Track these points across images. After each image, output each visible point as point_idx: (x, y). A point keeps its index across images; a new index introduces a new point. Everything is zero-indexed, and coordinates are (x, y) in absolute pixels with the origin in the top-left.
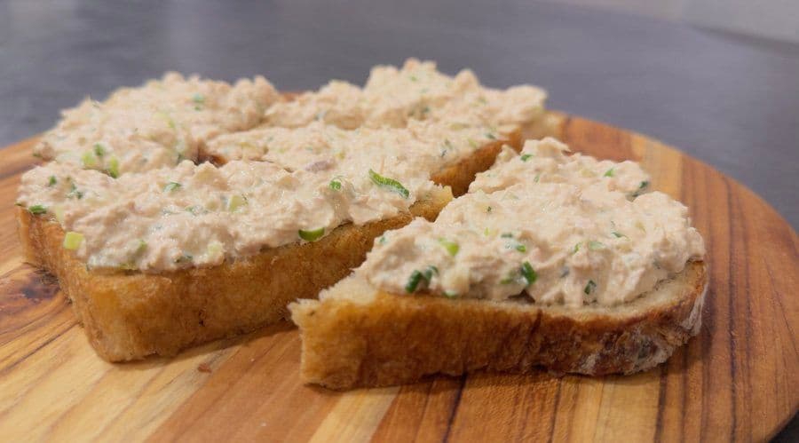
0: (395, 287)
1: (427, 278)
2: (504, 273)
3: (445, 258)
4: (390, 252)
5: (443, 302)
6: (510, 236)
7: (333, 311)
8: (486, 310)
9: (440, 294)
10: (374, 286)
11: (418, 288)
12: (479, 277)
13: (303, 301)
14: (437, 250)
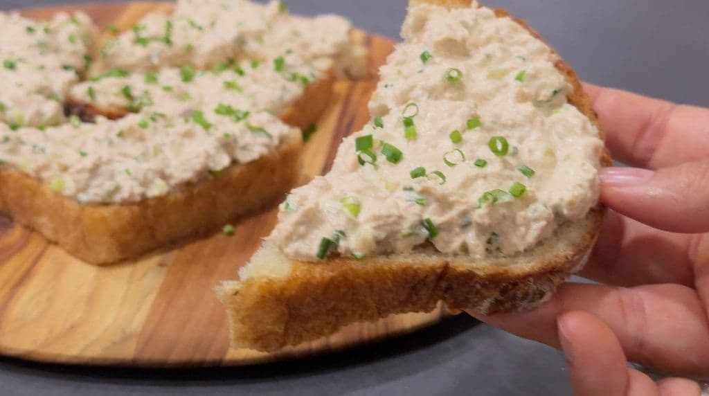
0: (307, 256)
1: (336, 242)
2: (405, 228)
3: (349, 220)
4: (298, 224)
5: (354, 265)
6: (411, 189)
7: (255, 289)
8: (394, 267)
9: (349, 255)
10: (287, 256)
11: (328, 253)
12: (382, 235)
13: (225, 283)
14: (340, 212)
